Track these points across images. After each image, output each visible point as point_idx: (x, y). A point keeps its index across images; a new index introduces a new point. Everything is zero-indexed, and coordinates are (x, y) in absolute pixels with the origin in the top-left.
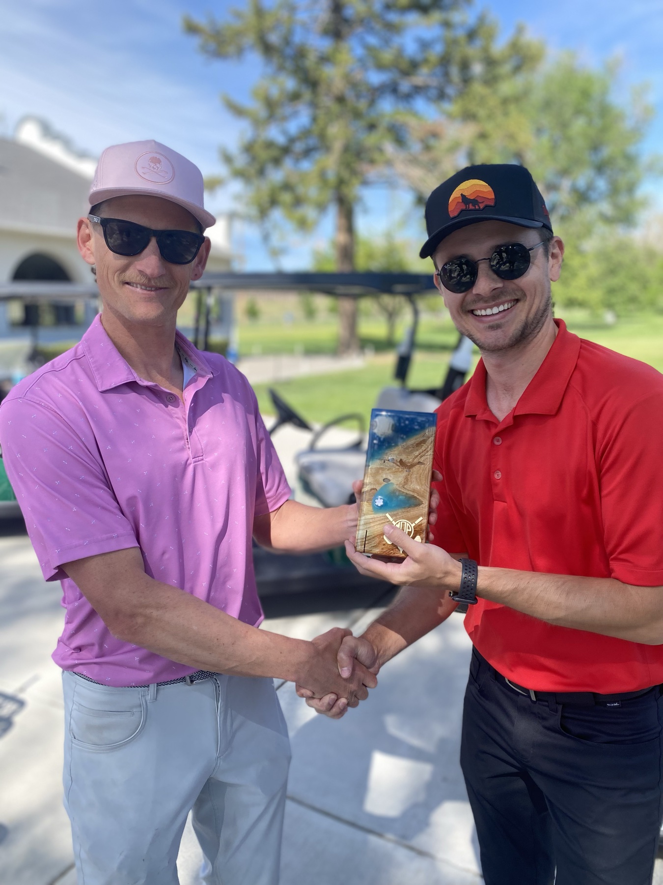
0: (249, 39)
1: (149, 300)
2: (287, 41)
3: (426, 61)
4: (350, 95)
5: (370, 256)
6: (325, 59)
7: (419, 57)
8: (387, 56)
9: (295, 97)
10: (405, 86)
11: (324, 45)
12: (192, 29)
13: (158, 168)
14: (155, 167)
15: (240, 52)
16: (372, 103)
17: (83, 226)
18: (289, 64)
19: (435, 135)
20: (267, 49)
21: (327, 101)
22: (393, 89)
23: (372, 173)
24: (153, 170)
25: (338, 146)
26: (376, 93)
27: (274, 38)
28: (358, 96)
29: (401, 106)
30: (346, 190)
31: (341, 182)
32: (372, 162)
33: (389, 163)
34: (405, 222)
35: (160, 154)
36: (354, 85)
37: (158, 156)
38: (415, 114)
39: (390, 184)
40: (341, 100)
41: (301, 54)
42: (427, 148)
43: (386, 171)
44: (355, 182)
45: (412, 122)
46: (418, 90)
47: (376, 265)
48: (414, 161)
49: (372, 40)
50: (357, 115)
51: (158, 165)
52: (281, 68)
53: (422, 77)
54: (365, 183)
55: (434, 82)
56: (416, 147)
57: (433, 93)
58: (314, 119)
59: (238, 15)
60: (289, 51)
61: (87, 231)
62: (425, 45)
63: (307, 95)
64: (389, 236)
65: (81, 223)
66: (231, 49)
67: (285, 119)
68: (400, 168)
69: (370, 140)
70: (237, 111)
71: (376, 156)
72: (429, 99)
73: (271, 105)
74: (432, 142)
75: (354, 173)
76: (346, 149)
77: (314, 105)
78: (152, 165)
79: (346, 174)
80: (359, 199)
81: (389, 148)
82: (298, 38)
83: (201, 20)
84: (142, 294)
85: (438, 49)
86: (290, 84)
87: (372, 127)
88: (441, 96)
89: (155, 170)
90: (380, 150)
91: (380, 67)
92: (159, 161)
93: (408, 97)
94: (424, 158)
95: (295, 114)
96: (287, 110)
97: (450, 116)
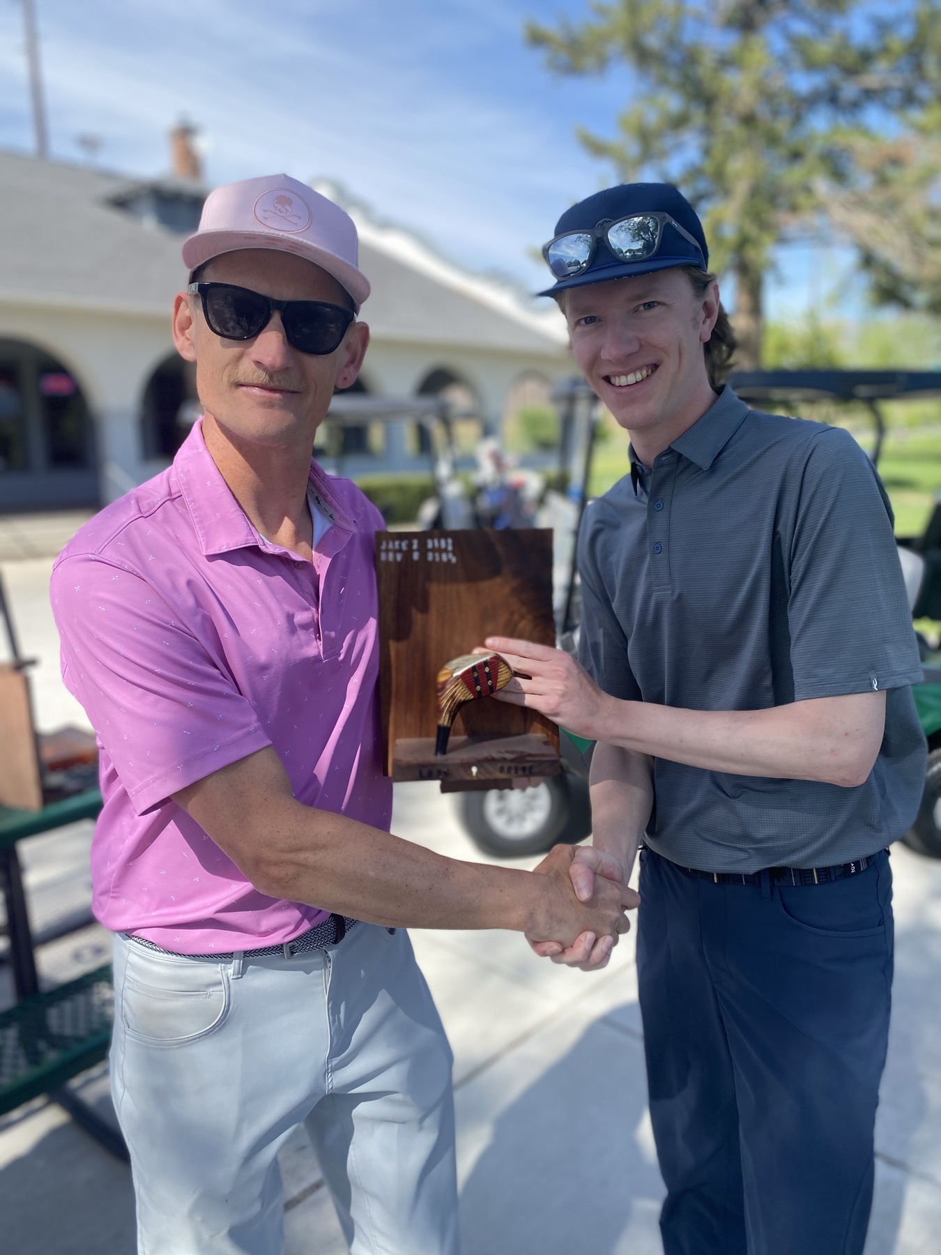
0: (616, 46)
1: (269, 405)
2: (672, 42)
3: (885, 50)
4: (763, 112)
5: (783, 348)
6: (726, 62)
7: (873, 45)
8: (823, 48)
9: (679, 122)
10: (849, 90)
11: (726, 41)
12: (537, 39)
13: (287, 211)
14: (282, 209)
15: (603, 63)
16: (797, 119)
17: (183, 304)
18: (673, 75)
19: (896, 161)
20: (642, 56)
21: (728, 124)
22: (832, 98)
23: (791, 224)
24: (279, 213)
25: (741, 189)
26: (803, 105)
27: (653, 41)
28: (776, 113)
29: (842, 121)
30: (751, 254)
31: (744, 242)
32: (794, 209)
33: (821, 208)
34: (839, 296)
35: (291, 191)
36: (767, 95)
37: (289, 195)
38: (866, 132)
39: (821, 240)
40: (749, 120)
41: (691, 58)
42: (883, 181)
43: (816, 221)
44: (767, 239)
45: (860, 144)
46: (869, 95)
47: (791, 361)
48: (861, 203)
49: (800, 27)
50: (773, 140)
51: (287, 207)
52: (663, 82)
53: (877, 75)
54: (782, 241)
55: (896, 81)
56: (864, 182)
57: (895, 97)
58: (707, 152)
59: (602, 12)
60: (675, 57)
61: (187, 313)
62: (883, 27)
63: (698, 117)
64: (812, 316)
65: (179, 301)
66: (589, 61)
67: (664, 154)
68: (838, 214)
69: (792, 176)
70: (597, 149)
71: (801, 199)
72: (888, 107)
73: (645, 137)
74: (891, 172)
75: (764, 226)
76: (755, 192)
77: (708, 131)
78: (279, 206)
79: (752, 230)
80: (773, 265)
81: (822, 186)
82: (688, 36)
83: (549, 26)
84: (261, 396)
85: (906, 32)
86: (673, 102)
87: (796, 156)
88: (909, 99)
89: (282, 214)
90: (808, 190)
91: (811, 65)
92: (290, 202)
93: (855, 106)
94: (877, 198)
95: (679, 147)
96: (668, 141)
97: (923, 131)
